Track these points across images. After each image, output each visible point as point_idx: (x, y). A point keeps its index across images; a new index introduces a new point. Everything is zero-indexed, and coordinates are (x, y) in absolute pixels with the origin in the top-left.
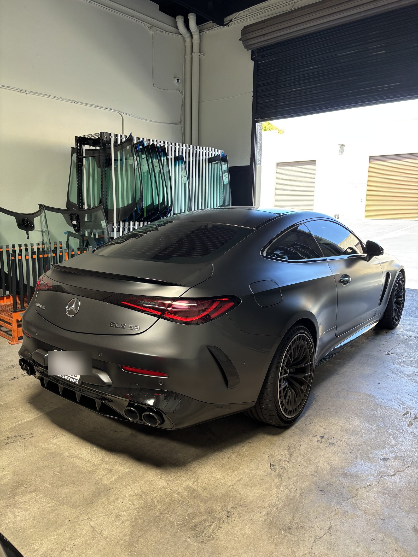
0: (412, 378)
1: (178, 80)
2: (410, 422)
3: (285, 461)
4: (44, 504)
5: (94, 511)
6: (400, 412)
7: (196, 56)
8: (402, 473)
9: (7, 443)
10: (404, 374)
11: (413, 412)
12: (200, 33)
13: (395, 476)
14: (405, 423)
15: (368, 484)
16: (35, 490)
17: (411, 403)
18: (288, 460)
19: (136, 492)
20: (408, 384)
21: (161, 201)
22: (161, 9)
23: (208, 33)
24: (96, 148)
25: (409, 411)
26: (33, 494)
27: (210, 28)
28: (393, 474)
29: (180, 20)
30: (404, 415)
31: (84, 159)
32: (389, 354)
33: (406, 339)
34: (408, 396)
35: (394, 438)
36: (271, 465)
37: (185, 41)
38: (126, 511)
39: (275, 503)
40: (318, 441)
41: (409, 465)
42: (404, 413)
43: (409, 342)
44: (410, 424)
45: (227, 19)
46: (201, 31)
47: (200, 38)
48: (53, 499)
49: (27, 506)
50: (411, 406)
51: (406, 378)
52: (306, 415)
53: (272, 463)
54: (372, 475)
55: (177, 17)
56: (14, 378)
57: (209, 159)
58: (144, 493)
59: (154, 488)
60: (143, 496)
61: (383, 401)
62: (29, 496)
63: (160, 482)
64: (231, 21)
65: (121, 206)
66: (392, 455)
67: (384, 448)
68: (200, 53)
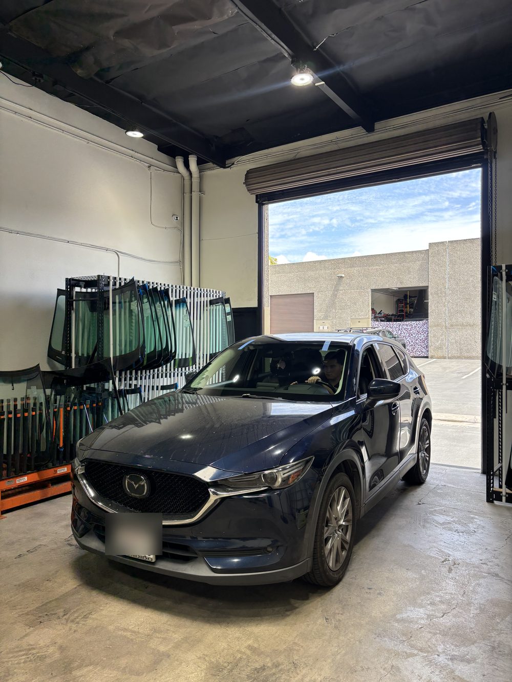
0: (446, 526)
1: (177, 218)
2: (450, 568)
3: (338, 614)
4: (106, 675)
5: (161, 676)
6: (439, 559)
7: (195, 195)
8: (449, 614)
9: (41, 622)
10: (438, 523)
11: (451, 558)
12: (200, 172)
13: (443, 617)
14: (445, 570)
15: (420, 626)
16: (91, 664)
17: (448, 550)
18: (341, 613)
19: (198, 656)
20: (442, 533)
21: (164, 346)
22: (159, 149)
23: (208, 173)
24: (87, 290)
25: (447, 558)
26: (91, 668)
27: (209, 169)
28: (440, 616)
29: (180, 161)
30: (443, 562)
31: (74, 302)
32: (420, 504)
33: (435, 488)
34: (444, 544)
35: (437, 584)
36: (326, 619)
37: (184, 179)
38: (193, 673)
39: (338, 651)
40: (367, 593)
41: (454, 607)
42: (443, 560)
43: (438, 491)
44: (450, 570)
45: (228, 162)
46: (201, 171)
47: (201, 178)
48: (114, 670)
49: (88, 679)
50: (448, 554)
51: (440, 527)
52: (350, 569)
53: (327, 617)
54: (423, 618)
55: (176, 158)
56: (20, 556)
57: (210, 301)
58: (207, 656)
59: (215, 650)
60: (207, 658)
61: (421, 550)
62: (86, 670)
63: (220, 644)
64: (233, 164)
65: (118, 354)
66: (438, 599)
67: (428, 593)
68: (200, 191)
